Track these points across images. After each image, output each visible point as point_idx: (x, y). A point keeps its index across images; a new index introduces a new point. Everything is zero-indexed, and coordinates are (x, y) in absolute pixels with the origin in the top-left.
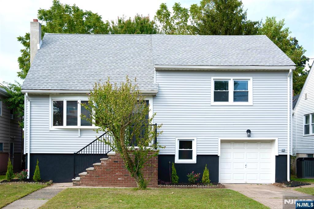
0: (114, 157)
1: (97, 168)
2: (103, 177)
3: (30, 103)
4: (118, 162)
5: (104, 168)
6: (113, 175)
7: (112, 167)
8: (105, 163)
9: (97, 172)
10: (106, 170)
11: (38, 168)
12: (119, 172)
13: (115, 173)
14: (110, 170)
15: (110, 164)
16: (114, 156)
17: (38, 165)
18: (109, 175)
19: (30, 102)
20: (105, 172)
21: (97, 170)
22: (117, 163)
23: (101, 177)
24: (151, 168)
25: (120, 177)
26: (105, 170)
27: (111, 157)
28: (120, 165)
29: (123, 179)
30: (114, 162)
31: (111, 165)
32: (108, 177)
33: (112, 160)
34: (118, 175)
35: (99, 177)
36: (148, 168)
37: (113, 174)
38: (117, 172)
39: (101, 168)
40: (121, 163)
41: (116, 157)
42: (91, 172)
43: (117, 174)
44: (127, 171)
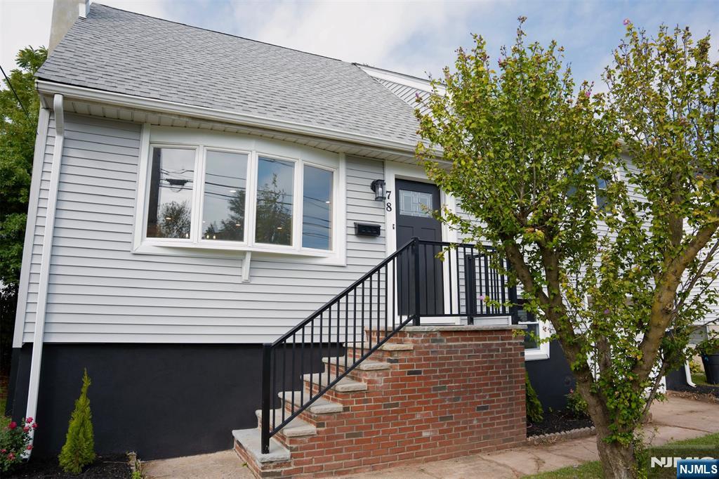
0: (407, 357)
1: (351, 402)
2: (372, 433)
3: (64, 142)
4: (419, 372)
5: (376, 400)
6: (405, 424)
7: (403, 392)
8: (380, 381)
9: (351, 416)
10: (385, 406)
11: (88, 409)
12: (426, 409)
13: (413, 416)
14: (396, 405)
15: (397, 383)
16: (408, 353)
17: (88, 396)
18: (394, 425)
19: (65, 138)
20: (381, 413)
21: (355, 409)
22: (419, 379)
23: (367, 434)
24: (508, 385)
25: (428, 427)
26: (379, 407)
27: (401, 356)
28: (426, 384)
29: (438, 434)
30: (410, 373)
31: (401, 386)
32: (391, 431)
33: (401, 367)
34: (421, 421)
35: (360, 435)
36: (502, 386)
37: (407, 417)
38: (419, 409)
39: (366, 401)
40: (429, 378)
41: (415, 356)
42: (334, 419)
43: (418, 417)
44: (447, 403)
